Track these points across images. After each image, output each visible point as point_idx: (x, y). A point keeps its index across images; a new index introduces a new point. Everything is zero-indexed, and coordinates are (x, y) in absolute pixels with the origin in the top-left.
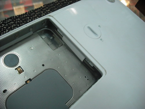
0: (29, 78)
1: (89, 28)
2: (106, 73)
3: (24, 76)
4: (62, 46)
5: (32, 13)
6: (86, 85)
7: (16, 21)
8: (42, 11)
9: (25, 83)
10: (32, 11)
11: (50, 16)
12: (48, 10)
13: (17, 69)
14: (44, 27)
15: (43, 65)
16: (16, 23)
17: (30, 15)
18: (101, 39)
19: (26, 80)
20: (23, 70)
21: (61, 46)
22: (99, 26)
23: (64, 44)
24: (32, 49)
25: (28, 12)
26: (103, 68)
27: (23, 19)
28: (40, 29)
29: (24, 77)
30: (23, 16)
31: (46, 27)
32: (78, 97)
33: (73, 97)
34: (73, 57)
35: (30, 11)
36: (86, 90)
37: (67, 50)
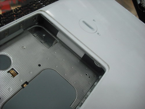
0: (25, 81)
1: (84, 22)
2: (109, 68)
3: (19, 79)
4: (57, 44)
5: (18, 10)
6: (89, 83)
7: (2, 20)
8: (29, 8)
9: (21, 87)
10: (18, 9)
11: (41, 11)
12: (35, 7)
13: (10, 71)
14: (35, 25)
15: (40, 65)
16: (2, 22)
17: (17, 13)
18: (98, 34)
19: (22, 84)
20: (17, 72)
21: (55, 43)
22: (94, 20)
23: (58, 41)
24: (24, 48)
25: (14, 10)
26: (106, 63)
27: (9, 18)
28: (31, 26)
29: (20, 81)
30: (8, 14)
31: (36, 24)
32: (83, 97)
33: (77, 98)
34: (70, 54)
35: (16, 9)
36: (89, 89)
37: (62, 47)
